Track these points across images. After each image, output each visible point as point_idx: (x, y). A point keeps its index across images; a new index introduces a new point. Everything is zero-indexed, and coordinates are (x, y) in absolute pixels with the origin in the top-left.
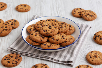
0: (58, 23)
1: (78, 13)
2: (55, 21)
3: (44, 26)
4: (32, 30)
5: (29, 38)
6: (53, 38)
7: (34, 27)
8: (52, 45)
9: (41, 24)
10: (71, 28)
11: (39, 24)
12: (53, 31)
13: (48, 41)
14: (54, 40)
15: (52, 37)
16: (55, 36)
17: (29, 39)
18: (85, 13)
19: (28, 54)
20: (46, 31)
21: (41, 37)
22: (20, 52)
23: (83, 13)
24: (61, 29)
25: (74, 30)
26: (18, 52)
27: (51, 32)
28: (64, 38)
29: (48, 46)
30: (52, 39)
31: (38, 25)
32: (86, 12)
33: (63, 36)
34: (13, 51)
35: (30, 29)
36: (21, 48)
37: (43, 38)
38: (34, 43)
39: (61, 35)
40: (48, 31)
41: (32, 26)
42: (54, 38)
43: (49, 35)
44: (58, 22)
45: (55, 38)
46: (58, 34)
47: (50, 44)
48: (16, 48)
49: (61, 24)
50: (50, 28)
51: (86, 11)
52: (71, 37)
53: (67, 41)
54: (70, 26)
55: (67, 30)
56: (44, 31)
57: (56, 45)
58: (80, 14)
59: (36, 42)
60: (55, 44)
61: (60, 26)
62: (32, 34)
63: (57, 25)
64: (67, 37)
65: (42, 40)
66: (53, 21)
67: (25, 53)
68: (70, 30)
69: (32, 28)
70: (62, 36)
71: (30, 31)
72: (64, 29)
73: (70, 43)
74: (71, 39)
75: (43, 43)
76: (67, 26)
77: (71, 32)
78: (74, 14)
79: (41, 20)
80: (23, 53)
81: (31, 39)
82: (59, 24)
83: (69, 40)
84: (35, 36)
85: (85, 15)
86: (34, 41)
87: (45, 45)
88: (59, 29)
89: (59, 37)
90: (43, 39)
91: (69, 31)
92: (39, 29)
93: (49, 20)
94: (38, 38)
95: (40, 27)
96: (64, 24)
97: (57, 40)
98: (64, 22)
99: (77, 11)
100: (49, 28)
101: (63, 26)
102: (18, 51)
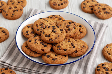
0: (63, 23)
1: (90, 6)
2: (60, 19)
3: (46, 27)
4: (29, 33)
5: (27, 46)
7: (32, 28)
8: (59, 56)
9: (42, 24)
10: (81, 30)
11: (39, 25)
12: (58, 36)
13: (52, 50)
14: (60, 49)
15: (57, 45)
16: (62, 43)
17: (26, 49)
18: (98, 8)
19: (25, 69)
20: (49, 36)
21: (43, 45)
22: (14, 67)
23: (96, 8)
24: (68, 31)
25: (85, 33)
26: (12, 67)
27: (56, 38)
28: (74, 47)
29: (53, 59)
30: (58, 48)
31: (37, 25)
32: (100, 7)
33: (72, 44)
34: (5, 65)
35: (27, 32)
36: (15, 60)
37: (45, 46)
38: (33, 53)
39: (69, 41)
40: (51, 36)
41: (28, 27)
42: (60, 46)
43: (53, 42)
44: (63, 21)
45: (62, 47)
46: (65, 39)
47: (56, 56)
48: (8, 62)
49: (69, 24)
50: (54, 32)
51: (99, 5)
52: (83, 44)
53: (78, 50)
54: (80, 26)
55: (76, 33)
56: (47, 36)
57: (64, 57)
58: (92, 9)
59: (36, 53)
60: (62, 55)
61: (67, 27)
62: (30, 41)
63: (64, 26)
64: (78, 44)
65: (44, 50)
66: (56, 19)
67: (21, 69)
68: (81, 32)
69: (30, 29)
70: (70, 43)
71: (27, 34)
72: (72, 32)
73: (82, 53)
74: (84, 46)
75: (46, 54)
76: (76, 27)
77: (83, 35)
78: (84, 8)
79: (41, 18)
80: (18, 68)
81: (28, 48)
82: (66, 24)
83: (81, 48)
84: (34, 45)
85: (98, 10)
86: (34, 52)
87: (48, 57)
88: (67, 32)
89: (66, 44)
90: (45, 48)
91: (79, 33)
92: (39, 31)
93: (51, 18)
94: (38, 47)
95: (41, 28)
96: (73, 24)
97: (65, 50)
98: (72, 20)
99: (88, 4)
100: (52, 31)
101: (71, 27)
102: (12, 65)
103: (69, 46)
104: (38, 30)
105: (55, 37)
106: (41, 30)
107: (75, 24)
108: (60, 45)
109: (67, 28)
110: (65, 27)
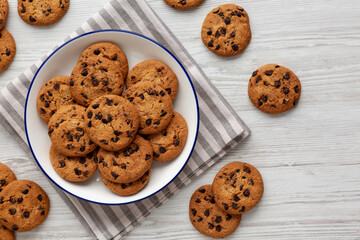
4: (81, 168)
5: (124, 186)
6: (149, 122)
7: (69, 158)
9: (70, 136)
12: (125, 115)
15: (143, 124)
16: (141, 113)
21: (132, 153)
24: (110, 86)
27: (129, 122)
28: (162, 94)
30: (153, 125)
31: (70, 147)
33: (151, 94)
35: (77, 172)
37: (137, 149)
39: (142, 96)
40: (122, 131)
44: (72, 84)
45: (154, 116)
47: (165, 135)
49: (88, 77)
53: (165, 86)
56: (117, 140)
61: (96, 85)
62: (116, 176)
63: (89, 90)
69: (72, 165)
71: (86, 174)
72: (115, 78)
74: (160, 70)
76: (104, 65)
79: (50, 133)
81: (131, 185)
84: (128, 170)
87: (163, 150)
88: (110, 90)
89: (148, 106)
92: (87, 148)
93: (47, 106)
94: (137, 163)
95: (81, 142)
96: (90, 68)
97: (163, 114)
100: (105, 122)
101: (100, 75)
103: (157, 104)
104: (83, 149)
105: (125, 124)
106: (87, 142)
107: (94, 65)
108: (146, 118)
109: (101, 85)
110: (96, 88)
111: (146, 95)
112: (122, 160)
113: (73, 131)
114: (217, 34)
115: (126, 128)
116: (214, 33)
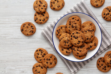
6: (88, 39)
15: (86, 39)
16: (85, 36)
24: (77, 28)
28: (92, 31)
29: (95, 45)
35: (67, 52)
37: (84, 46)
41: (63, 50)
49: (71, 25)
52: (89, 24)
54: (73, 18)
62: (78, 54)
63: (71, 29)
65: (87, 48)
68: (78, 20)
71: (69, 53)
72: (78, 26)
76: (75, 22)
82: (70, 27)
83: (92, 27)
87: (91, 47)
88: (77, 29)
93: (59, 33)
94: (84, 50)
95: (68, 44)
96: (72, 23)
97: (92, 37)
100: (76, 38)
101: (74, 25)
104: (69, 46)
105: (81, 39)
110: (73, 29)
111: (87, 31)
112: (80, 49)
113: (66, 40)
114: (107, 15)
115: (82, 40)
116: (106, 14)
